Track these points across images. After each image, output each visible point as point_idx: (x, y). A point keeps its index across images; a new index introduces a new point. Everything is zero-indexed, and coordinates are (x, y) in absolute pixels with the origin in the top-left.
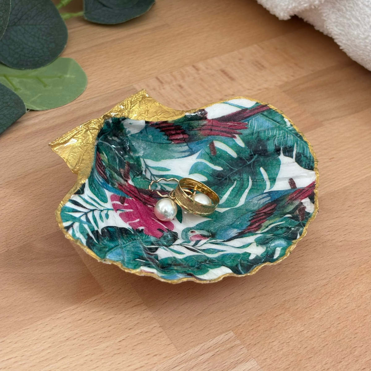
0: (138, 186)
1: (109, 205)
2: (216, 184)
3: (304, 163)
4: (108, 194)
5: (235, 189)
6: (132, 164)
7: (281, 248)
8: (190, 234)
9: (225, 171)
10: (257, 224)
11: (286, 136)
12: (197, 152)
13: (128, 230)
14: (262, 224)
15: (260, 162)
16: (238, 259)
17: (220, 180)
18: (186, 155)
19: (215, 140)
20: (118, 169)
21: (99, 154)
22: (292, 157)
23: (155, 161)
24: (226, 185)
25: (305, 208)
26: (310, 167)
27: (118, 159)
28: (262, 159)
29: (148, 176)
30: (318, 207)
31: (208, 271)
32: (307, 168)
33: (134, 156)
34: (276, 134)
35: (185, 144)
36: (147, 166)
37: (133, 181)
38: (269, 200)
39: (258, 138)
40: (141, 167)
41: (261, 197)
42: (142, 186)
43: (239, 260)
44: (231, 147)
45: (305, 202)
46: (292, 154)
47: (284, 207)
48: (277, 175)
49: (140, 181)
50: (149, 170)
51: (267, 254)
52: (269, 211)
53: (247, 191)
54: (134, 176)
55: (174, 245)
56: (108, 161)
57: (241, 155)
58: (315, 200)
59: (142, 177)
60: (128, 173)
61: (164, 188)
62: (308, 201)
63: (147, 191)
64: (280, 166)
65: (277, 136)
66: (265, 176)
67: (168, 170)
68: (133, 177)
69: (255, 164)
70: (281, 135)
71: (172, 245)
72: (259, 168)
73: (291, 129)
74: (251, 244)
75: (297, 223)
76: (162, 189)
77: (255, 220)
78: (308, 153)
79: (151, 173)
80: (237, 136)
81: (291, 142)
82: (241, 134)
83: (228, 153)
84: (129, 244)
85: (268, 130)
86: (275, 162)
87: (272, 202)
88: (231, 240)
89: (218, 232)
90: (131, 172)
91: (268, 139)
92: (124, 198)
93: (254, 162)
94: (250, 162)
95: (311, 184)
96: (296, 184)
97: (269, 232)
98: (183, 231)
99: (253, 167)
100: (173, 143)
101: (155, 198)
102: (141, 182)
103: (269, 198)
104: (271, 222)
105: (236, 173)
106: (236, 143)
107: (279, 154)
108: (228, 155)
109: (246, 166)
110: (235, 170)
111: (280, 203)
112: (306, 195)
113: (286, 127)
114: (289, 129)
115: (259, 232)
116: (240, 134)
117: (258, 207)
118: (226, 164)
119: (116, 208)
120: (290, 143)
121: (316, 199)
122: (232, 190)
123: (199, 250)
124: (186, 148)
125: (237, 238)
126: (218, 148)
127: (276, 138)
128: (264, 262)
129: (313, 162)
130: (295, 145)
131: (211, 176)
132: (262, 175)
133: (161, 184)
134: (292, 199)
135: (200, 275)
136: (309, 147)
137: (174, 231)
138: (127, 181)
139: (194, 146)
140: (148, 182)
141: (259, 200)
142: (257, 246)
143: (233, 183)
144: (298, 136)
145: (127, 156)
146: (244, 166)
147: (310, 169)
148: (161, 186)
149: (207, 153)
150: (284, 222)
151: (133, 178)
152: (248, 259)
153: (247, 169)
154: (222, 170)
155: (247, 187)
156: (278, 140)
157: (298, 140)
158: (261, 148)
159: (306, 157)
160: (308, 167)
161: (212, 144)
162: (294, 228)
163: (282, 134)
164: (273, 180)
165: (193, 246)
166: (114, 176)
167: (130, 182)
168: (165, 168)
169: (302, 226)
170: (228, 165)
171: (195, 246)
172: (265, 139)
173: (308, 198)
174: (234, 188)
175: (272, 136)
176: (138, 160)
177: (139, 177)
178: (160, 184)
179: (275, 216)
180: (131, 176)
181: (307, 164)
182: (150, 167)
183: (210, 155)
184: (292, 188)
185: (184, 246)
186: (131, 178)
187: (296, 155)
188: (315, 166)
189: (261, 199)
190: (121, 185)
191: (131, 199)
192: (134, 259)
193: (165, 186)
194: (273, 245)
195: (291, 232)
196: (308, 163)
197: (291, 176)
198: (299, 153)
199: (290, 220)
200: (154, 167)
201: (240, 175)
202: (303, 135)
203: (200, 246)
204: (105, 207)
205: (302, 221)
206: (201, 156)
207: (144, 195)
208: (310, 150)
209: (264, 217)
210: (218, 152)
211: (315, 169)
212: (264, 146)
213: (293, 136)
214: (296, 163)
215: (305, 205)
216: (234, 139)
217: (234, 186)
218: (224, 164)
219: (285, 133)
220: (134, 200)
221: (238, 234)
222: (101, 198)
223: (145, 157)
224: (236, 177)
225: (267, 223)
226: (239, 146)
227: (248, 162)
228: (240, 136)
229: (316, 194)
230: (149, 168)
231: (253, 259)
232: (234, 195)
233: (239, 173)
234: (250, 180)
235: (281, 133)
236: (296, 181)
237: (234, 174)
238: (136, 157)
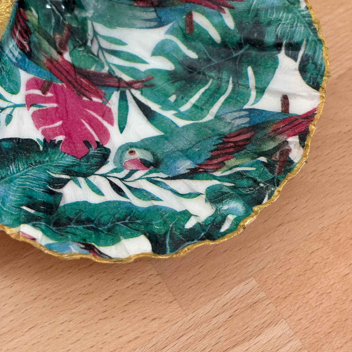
0: (76, 64)
1: (19, 98)
2: (184, 79)
3: (308, 75)
4: (24, 77)
5: (208, 92)
6: (75, 27)
7: (235, 216)
8: (127, 157)
9: (200, 61)
10: (220, 160)
11: (295, 24)
12: (167, 24)
13: (36, 142)
14: (226, 162)
15: (251, 57)
16: (171, 224)
17: (190, 72)
18: (152, 26)
19: (195, 11)
20: (52, 34)
21: (24, 12)
22: (295, 59)
23: (107, 27)
24: (197, 82)
25: (289, 150)
26: (316, 84)
27: (55, 19)
28: (254, 53)
29: (95, 49)
30: (308, 154)
31: (119, 240)
32: (311, 84)
33: (79, 16)
34: (282, 17)
35: (153, 9)
36: (95, 34)
37: (71, 55)
38: (245, 124)
39: (256, 18)
40: (87, 35)
41: (237, 114)
42: (83, 63)
43: (171, 226)
44: (215, 26)
45: (292, 143)
46: (298, 55)
47: (263, 141)
48: (268, 83)
49: (81, 56)
50: (97, 40)
51: (214, 220)
52: (242, 141)
53: (222, 99)
54: (75, 47)
55: (97, 175)
56: (39, 22)
57: (227, 40)
58: (306, 143)
59: (86, 49)
60: (66, 42)
61: (113, 71)
62: (296, 142)
63: (88, 72)
64: (275, 71)
65: (283, 22)
66: (252, 81)
67: (123, 44)
68: (72, 47)
69: (243, 59)
70: (288, 21)
71: (93, 174)
72: (246, 66)
73: (305, 13)
74: (199, 194)
75: (270, 176)
76: (110, 72)
77: (219, 152)
78: (320, 58)
79: (99, 45)
80: (226, 10)
81: (300, 36)
82: (233, 8)
83: (210, 34)
84: (26, 172)
85: (272, 8)
86: (270, 63)
87: (249, 127)
88: (177, 179)
89: (166, 160)
90: (72, 40)
91: (269, 24)
92: (50, 84)
93: (242, 55)
94: (237, 54)
95: (310, 112)
96: (290, 106)
97: (230, 179)
98: (119, 149)
99: (239, 62)
100: (136, 4)
101: (98, 85)
102: (83, 58)
103: (247, 119)
104: (238, 162)
105: (214, 67)
106: (223, 20)
107: (279, 50)
108: (209, 36)
109: (230, 59)
110: (214, 62)
111: (258, 132)
112: (297, 131)
113: (299, 9)
114: (302, 13)
115: (218, 174)
116: (231, 8)
117: (230, 130)
118: (204, 51)
119: (31, 101)
120: (297, 38)
121: (309, 142)
122: (203, 94)
123: (129, 188)
124: (152, 15)
125: (186, 178)
126: (197, 24)
127: (280, 24)
128: (202, 239)
129: (322, 76)
130: (305, 42)
131: (181, 65)
132: (248, 79)
133: (111, 65)
134: (277, 132)
135: (106, 245)
136: (323, 48)
137: (107, 146)
138: (61, 54)
139: (165, 14)
140: (93, 58)
141: (234, 119)
142: (206, 202)
143: (207, 82)
144: (312, 28)
145: (69, 15)
146: (226, 59)
147: (314, 88)
148: (110, 67)
149: (180, 28)
150: (254, 169)
151: (73, 50)
152: (184, 226)
153: (230, 64)
154: (196, 59)
155: (224, 94)
156: (283, 28)
157: (309, 34)
158: (256, 35)
159: (315, 64)
160: (313, 83)
161: (190, 15)
162: (263, 183)
163: (291, 19)
164: (261, 91)
165: (122, 180)
166: (43, 46)
167: (67, 56)
168: (121, 41)
169: (274, 185)
170: (207, 52)
171: (126, 179)
172: (265, 23)
173: (297, 136)
174: (206, 90)
175: (276, 19)
176: (83, 22)
177: (82, 49)
178: (108, 64)
179: (246, 153)
180: (70, 46)
181: (314, 79)
182: (100, 36)
183: (184, 31)
184: (282, 111)
185: (109, 180)
186: (70, 49)
187: (302, 57)
188: (324, 84)
189: (236, 118)
190: (51, 60)
191: (60, 84)
192: (19, 207)
193: (114, 68)
194: (225, 207)
195: (258, 188)
196: (315, 76)
197: (286, 90)
198: (306, 55)
199: (262, 169)
200: (105, 36)
201: (219, 71)
202: (319, 29)
203: (132, 181)
204: (11, 102)
205: (278, 174)
206: (172, 31)
207: (82, 79)
208: (324, 55)
209: (232, 150)
210: (196, 30)
211: (321, 89)
212: (262, 34)
213: (305, 26)
214: (298, 73)
215: (292, 146)
216: (221, 13)
217: (206, 87)
218: (202, 50)
219: (294, 19)
220: (65, 86)
221: (188, 171)
222: (9, 86)
223: (93, 19)
224: (213, 74)
225: (232, 162)
226: (226, 27)
227: (234, 53)
228: (230, 11)
229: (311, 132)
230: (98, 36)
231: (191, 229)
232: (203, 102)
233: (219, 68)
234: (231, 82)
235: (290, 17)
236: (291, 101)
237: (210, 69)
238: (83, 18)
